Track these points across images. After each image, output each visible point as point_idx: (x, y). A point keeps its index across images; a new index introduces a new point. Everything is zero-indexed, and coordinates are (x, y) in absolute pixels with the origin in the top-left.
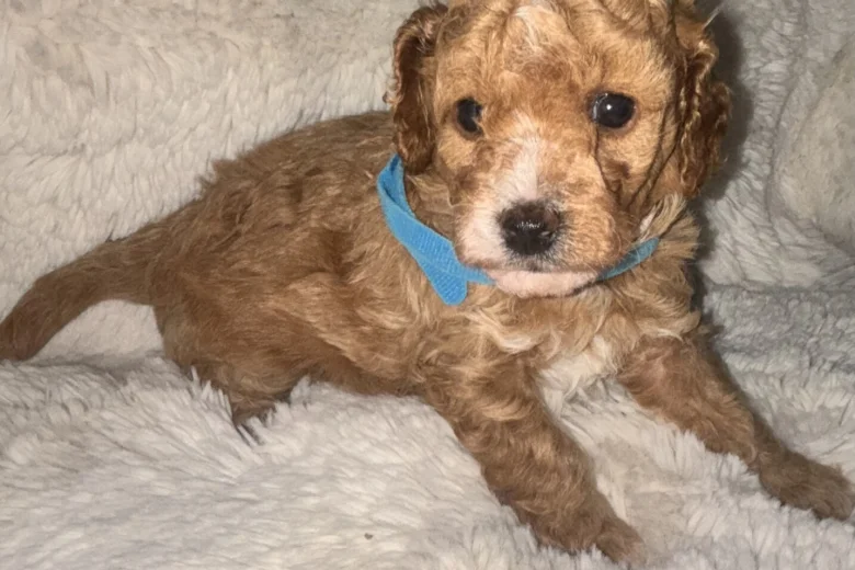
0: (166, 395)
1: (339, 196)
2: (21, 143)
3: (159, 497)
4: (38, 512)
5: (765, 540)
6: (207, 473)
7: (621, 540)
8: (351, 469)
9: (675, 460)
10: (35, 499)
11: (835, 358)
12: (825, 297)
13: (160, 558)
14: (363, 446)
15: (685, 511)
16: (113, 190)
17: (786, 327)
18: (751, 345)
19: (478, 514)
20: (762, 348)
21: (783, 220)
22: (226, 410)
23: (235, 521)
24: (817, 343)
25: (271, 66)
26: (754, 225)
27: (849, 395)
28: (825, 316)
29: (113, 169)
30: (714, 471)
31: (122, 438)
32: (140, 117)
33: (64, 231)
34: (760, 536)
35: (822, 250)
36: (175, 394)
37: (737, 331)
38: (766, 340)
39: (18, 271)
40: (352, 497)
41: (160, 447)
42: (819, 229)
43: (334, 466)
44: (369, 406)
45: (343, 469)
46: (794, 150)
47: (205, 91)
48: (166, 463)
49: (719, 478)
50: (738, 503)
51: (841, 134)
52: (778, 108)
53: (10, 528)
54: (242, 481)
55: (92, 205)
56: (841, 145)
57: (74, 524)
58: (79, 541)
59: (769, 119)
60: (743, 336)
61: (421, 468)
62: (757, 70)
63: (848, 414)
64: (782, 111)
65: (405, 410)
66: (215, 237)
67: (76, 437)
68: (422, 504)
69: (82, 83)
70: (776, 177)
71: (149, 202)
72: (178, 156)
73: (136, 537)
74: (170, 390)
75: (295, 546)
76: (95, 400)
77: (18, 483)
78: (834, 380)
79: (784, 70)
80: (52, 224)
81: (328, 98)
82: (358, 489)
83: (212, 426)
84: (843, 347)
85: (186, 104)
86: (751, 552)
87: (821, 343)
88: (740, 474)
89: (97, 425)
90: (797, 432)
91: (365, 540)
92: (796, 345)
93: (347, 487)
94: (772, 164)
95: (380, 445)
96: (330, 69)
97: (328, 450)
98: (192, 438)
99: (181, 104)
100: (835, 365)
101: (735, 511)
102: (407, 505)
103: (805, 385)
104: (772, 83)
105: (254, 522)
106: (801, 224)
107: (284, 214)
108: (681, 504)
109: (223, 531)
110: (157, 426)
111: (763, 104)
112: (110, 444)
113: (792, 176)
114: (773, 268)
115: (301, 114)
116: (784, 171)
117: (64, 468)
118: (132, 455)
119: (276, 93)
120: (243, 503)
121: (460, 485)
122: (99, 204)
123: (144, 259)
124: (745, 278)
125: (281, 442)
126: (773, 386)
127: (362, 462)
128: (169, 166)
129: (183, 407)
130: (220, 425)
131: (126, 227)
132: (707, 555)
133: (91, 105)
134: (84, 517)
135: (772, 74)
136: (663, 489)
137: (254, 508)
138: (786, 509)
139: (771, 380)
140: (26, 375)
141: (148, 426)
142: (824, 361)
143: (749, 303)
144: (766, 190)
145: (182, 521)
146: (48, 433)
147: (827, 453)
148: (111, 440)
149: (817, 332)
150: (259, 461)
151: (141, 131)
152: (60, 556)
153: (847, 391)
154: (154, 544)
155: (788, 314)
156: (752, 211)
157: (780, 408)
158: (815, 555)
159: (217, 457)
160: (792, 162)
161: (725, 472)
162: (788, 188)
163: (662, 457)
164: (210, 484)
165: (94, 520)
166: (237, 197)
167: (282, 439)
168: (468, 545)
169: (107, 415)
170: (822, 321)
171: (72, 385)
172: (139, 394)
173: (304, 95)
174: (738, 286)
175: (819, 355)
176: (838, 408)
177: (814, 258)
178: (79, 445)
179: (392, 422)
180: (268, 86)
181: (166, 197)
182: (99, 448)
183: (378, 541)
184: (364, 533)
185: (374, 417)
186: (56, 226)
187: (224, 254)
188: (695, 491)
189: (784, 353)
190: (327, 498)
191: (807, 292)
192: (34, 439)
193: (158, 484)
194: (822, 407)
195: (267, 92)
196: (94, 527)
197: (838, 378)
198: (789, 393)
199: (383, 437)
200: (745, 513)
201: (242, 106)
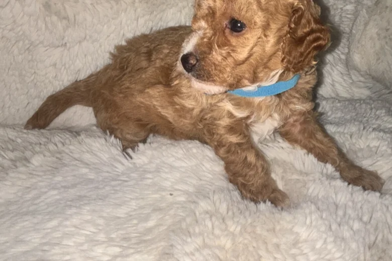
0: (95, 140)
1: (169, 53)
2: (42, 42)
3: (90, 179)
4: (41, 184)
5: (341, 199)
6: (110, 170)
7: (280, 197)
8: (166, 168)
9: (304, 166)
10: (40, 179)
11: (375, 126)
12: (372, 102)
13: (86, 202)
14: (172, 159)
15: (307, 186)
16: (78, 61)
17: (354, 114)
18: (339, 121)
19: (218, 186)
20: (343, 123)
21: (354, 71)
22: (120, 147)
23: (118, 188)
24: (367, 120)
25: (139, 10)
26: (342, 74)
27: (380, 141)
28: (371, 109)
29: (78, 53)
30: (320, 170)
31: (76, 156)
32: (87, 32)
33: (59, 78)
34: (339, 197)
35: (370, 83)
36: (99, 140)
37: (333, 116)
38: (345, 119)
39: (42, 94)
40: (166, 179)
41: (92, 160)
42: (370, 75)
43: (160, 167)
44: (176, 144)
45: (163, 169)
46: (359, 43)
47: (113, 21)
48: (93, 166)
49: (322, 173)
50: (330, 184)
51: (378, 35)
52: (351, 25)
53: (29, 189)
54: (123, 174)
55: (69, 67)
56: (379, 39)
57: (54, 189)
58: (55, 195)
59: (347, 29)
60: (335, 118)
61: (195, 168)
62: (342, 9)
63: (379, 149)
64: (353, 26)
65: (190, 146)
66: (116, 76)
67: (59, 156)
68: (194, 182)
69: (65, 18)
70: (351, 53)
71: (92, 66)
72: (103, 47)
73: (78, 194)
74: (98, 138)
75: (142, 198)
76: (67, 141)
77: (34, 173)
78: (373, 135)
79: (353, 8)
80: (54, 75)
81: (162, 23)
82: (169, 176)
83: (113, 152)
84: (379, 122)
85: (105, 26)
86: (335, 203)
87: (369, 120)
88: (331, 173)
89: (67, 151)
90: (357, 157)
91: (169, 196)
92: (358, 121)
93: (164, 175)
94: (349, 48)
95: (179, 159)
96: (163, 11)
97: (158, 161)
98: (105, 157)
99: (103, 26)
100: (374, 129)
101: (328, 186)
102: (188, 183)
103: (361, 137)
104: (348, 14)
105: (125, 189)
106: (362, 73)
107: (144, 64)
108: (305, 183)
109: (113, 192)
110: (91, 152)
111: (344, 23)
112: (71, 158)
113: (358, 54)
114: (350, 91)
115: (152, 29)
116: (355, 51)
117: (53, 167)
118: (80, 162)
119: (141, 21)
120: (122, 182)
121: (211, 174)
122: (72, 67)
123: (89, 88)
124: (338, 95)
125: (140, 159)
126: (347, 138)
127: (171, 166)
128: (99, 51)
129: (102, 145)
130: (116, 152)
131: (83, 75)
132: (315, 204)
133: (68, 27)
134: (59, 186)
135: (348, 10)
136: (297, 177)
137: (126, 183)
138: (351, 186)
139: (346, 135)
140: (42, 133)
141: (88, 152)
142: (370, 127)
143: (339, 105)
144: (347, 59)
145: (97, 188)
146: (47, 154)
147: (370, 166)
148: (72, 157)
149: (368, 116)
150: (130, 165)
151: (88, 37)
152: (48, 201)
153: (379, 140)
154: (85, 196)
155: (355, 109)
156: (341, 67)
157: (350, 147)
158: (362, 205)
159: (114, 164)
160: (358, 47)
161: (325, 171)
162: (357, 58)
163: (298, 165)
164: (110, 175)
165: (62, 187)
166: (125, 59)
167: (140, 157)
168: (211, 198)
169: (71, 147)
170: (370, 112)
171: (59, 136)
172: (84, 139)
173: (153, 22)
174: (334, 98)
175: (368, 125)
176: (375, 147)
177: (368, 87)
178: (60, 159)
179: (184, 150)
180: (138, 19)
181: (98, 63)
182: (66, 160)
183: (175, 197)
184: (169, 193)
185: (177, 148)
186: (56, 76)
187: (119, 82)
188: (311, 178)
189: (352, 124)
190: (156, 179)
191: (364, 100)
192: (42, 156)
193: (90, 174)
194: (368, 146)
195: (138, 21)
196: (62, 190)
197: (375, 134)
198: (354, 141)
199: (180, 156)
200: (333, 187)
201: (128, 27)
